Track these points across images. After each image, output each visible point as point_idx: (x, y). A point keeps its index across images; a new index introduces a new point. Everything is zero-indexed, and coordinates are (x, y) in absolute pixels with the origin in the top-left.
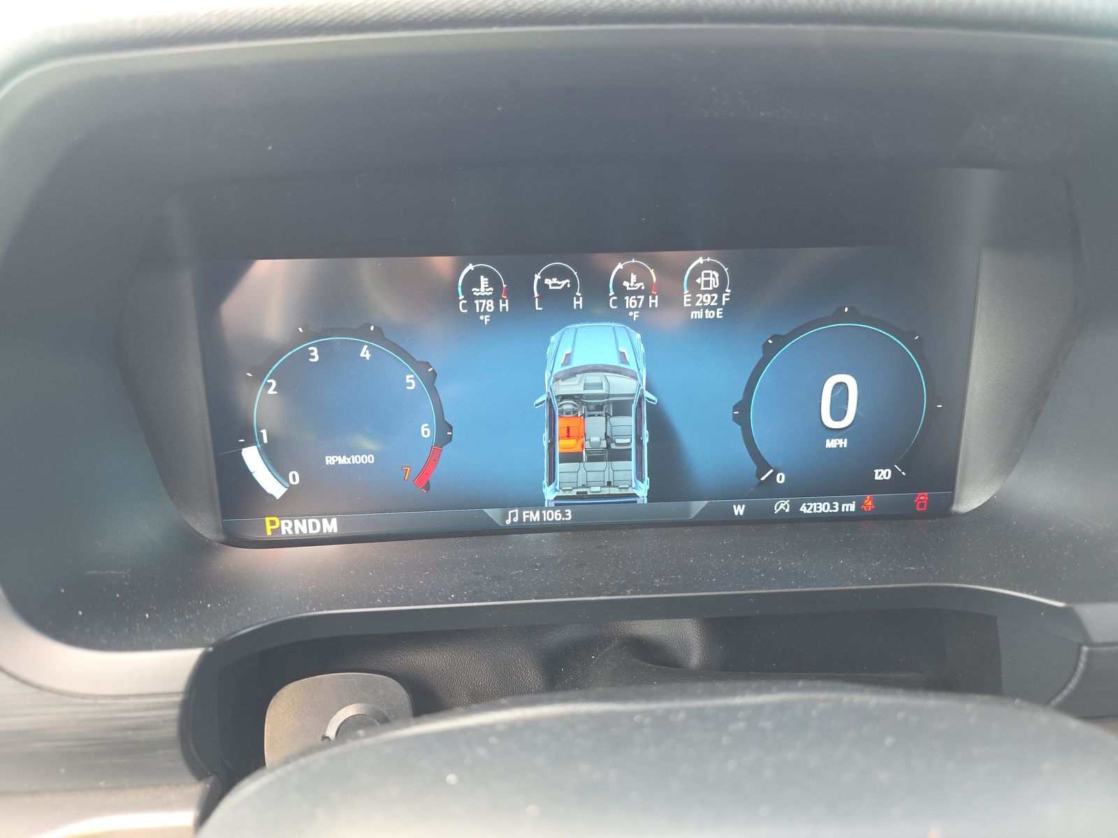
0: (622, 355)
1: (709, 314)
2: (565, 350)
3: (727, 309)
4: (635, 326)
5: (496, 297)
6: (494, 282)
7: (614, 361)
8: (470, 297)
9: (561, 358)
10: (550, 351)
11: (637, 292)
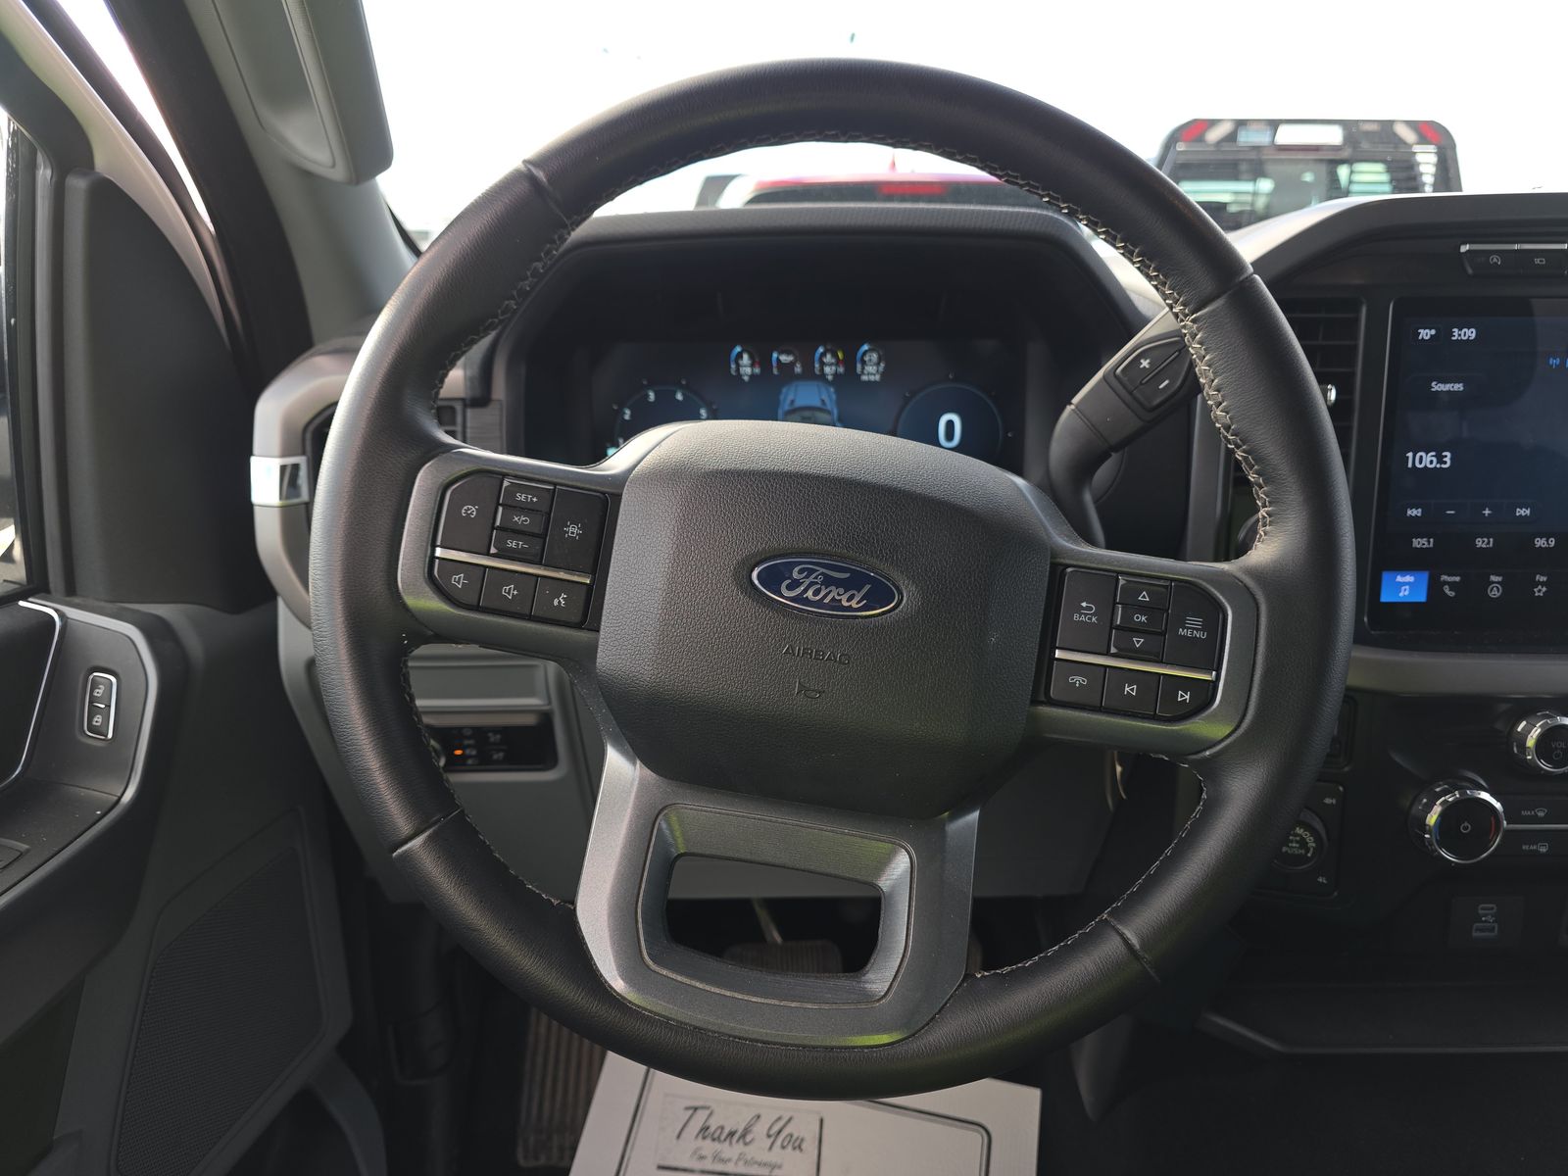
0: (823, 401)
1: (872, 378)
2: (791, 397)
3: (883, 375)
4: (830, 383)
5: (752, 366)
6: (751, 357)
7: (817, 403)
8: (738, 366)
9: (788, 402)
10: (782, 397)
11: (831, 364)
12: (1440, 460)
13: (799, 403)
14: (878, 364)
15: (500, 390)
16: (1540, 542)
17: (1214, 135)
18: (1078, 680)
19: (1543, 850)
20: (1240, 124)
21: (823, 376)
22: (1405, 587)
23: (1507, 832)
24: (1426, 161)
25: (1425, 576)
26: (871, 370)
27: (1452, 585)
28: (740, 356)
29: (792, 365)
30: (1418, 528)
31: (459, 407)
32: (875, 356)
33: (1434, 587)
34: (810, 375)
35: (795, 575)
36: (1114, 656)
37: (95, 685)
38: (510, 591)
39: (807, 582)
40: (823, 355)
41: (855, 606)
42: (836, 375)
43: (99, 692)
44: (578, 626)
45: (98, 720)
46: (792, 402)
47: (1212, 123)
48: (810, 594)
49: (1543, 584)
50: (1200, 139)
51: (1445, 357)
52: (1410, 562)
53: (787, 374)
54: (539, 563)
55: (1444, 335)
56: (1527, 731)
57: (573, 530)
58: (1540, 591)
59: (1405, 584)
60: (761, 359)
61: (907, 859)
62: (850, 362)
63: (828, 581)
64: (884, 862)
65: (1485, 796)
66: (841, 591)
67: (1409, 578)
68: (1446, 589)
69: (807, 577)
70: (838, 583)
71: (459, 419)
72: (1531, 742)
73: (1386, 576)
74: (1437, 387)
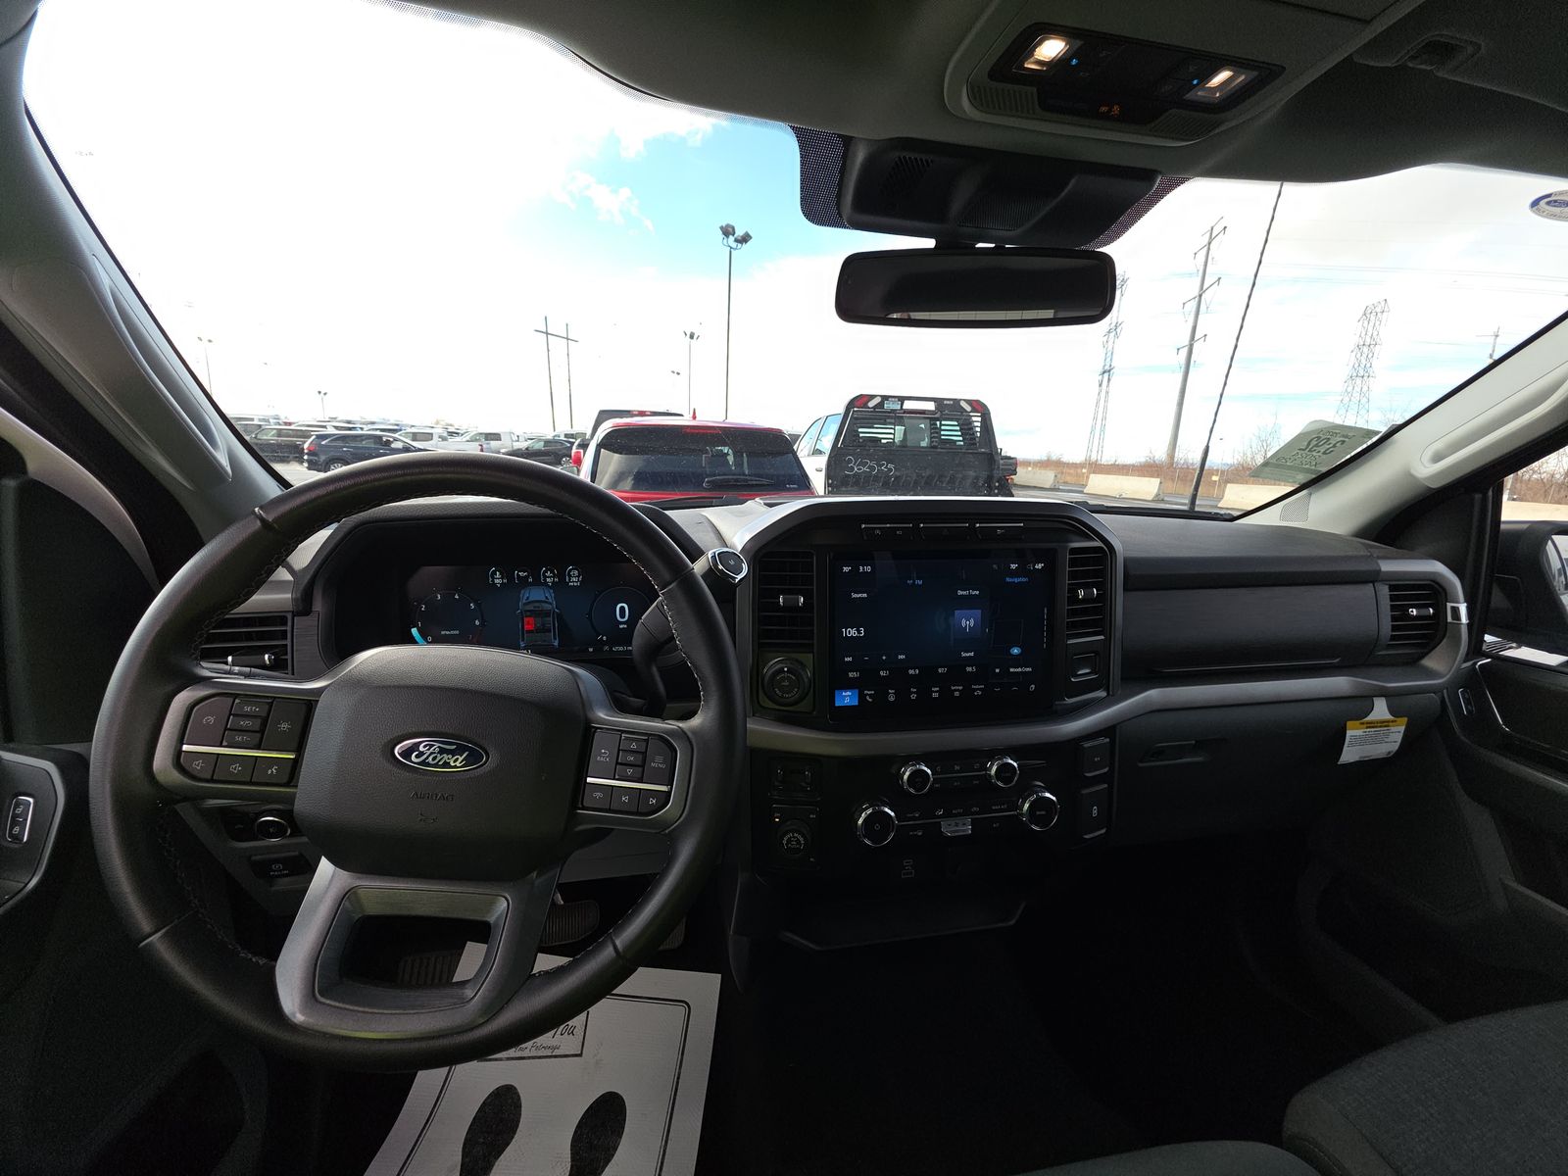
0: (547, 598)
1: (575, 585)
2: (527, 595)
3: (582, 583)
4: (550, 588)
5: (502, 578)
6: (501, 574)
7: (544, 599)
8: (493, 579)
9: (525, 598)
10: (521, 595)
11: (550, 577)
12: (859, 632)
13: (531, 599)
14: (579, 577)
15: (318, 605)
16: (911, 672)
17: (871, 404)
18: (598, 795)
19: (920, 834)
20: (885, 398)
21: (546, 583)
22: (847, 698)
23: (898, 826)
24: (977, 420)
25: (857, 691)
26: (575, 580)
27: (870, 696)
28: (494, 573)
29: (527, 577)
30: (851, 667)
31: (289, 616)
32: (576, 572)
33: (862, 697)
34: (537, 583)
35: (421, 749)
36: (617, 780)
37: (17, 805)
38: (236, 768)
39: (429, 752)
40: (546, 572)
41: (458, 765)
42: (553, 583)
43: (19, 810)
44: (287, 785)
45: (17, 830)
46: (528, 598)
47: (873, 397)
48: (430, 758)
49: (914, 693)
50: (865, 405)
51: (857, 581)
52: (849, 685)
53: (524, 582)
54: (258, 747)
55: (855, 569)
56: (904, 773)
57: (285, 726)
58: (914, 697)
59: (846, 696)
60: (508, 574)
61: (505, 904)
62: (561, 576)
63: (442, 751)
64: (490, 905)
65: (886, 810)
66: (450, 756)
67: (849, 693)
68: (868, 698)
69: (429, 749)
70: (448, 752)
71: (289, 623)
72: (906, 777)
73: (837, 692)
74: (854, 596)
